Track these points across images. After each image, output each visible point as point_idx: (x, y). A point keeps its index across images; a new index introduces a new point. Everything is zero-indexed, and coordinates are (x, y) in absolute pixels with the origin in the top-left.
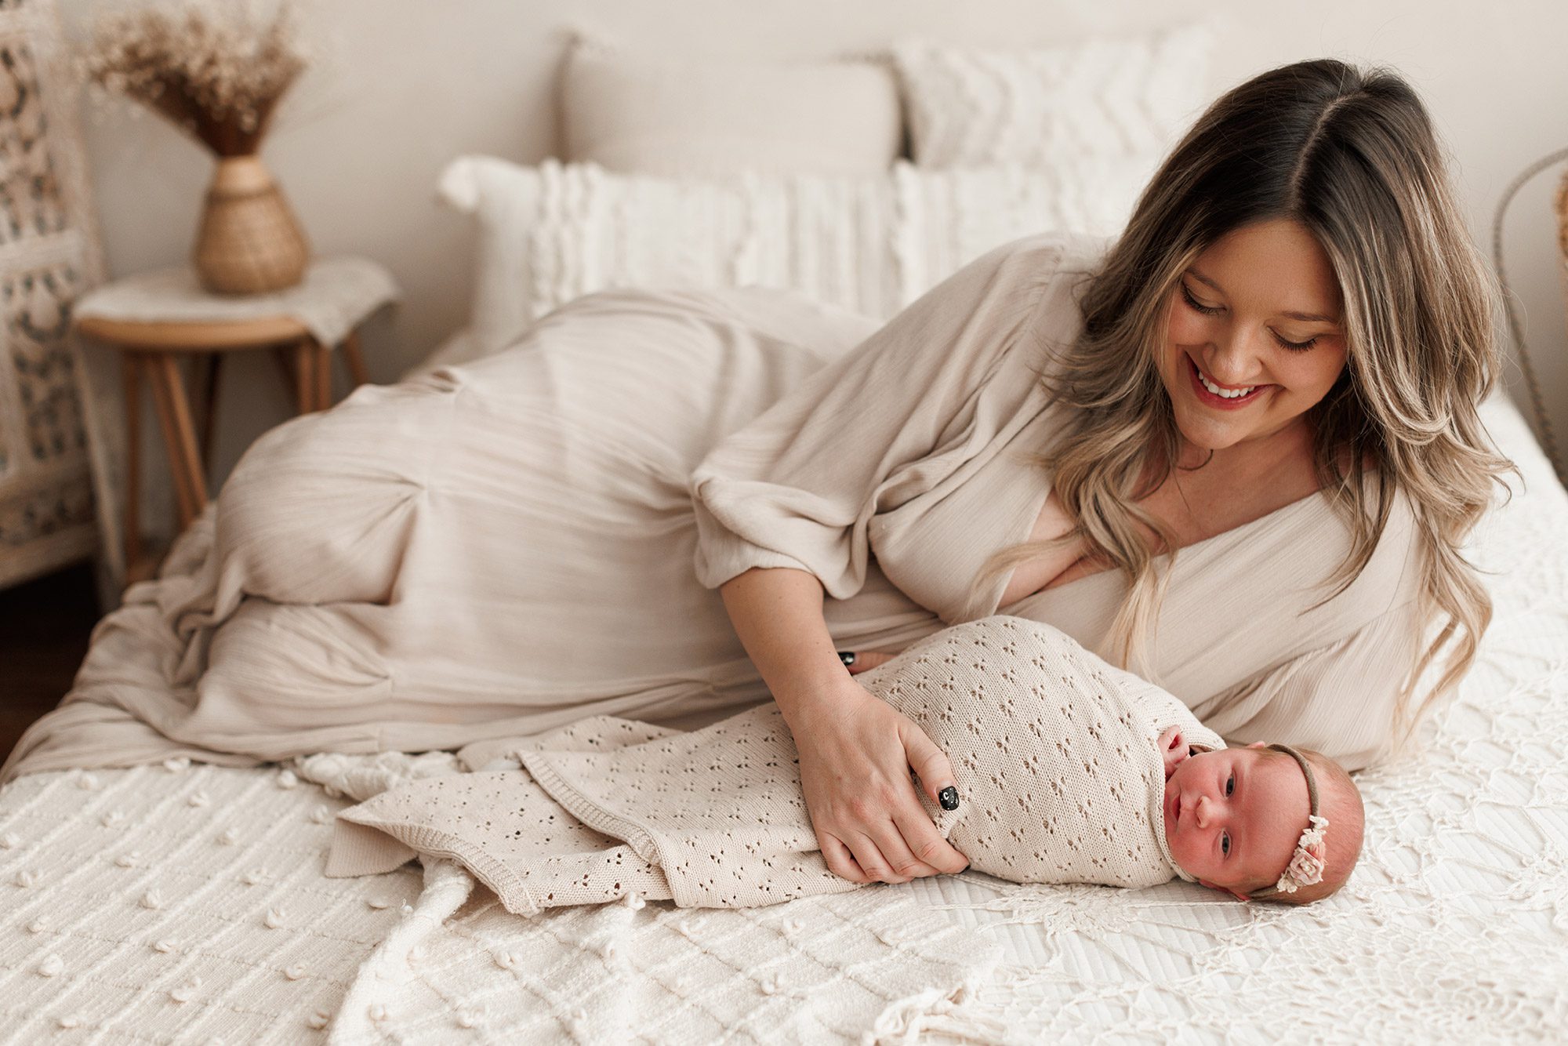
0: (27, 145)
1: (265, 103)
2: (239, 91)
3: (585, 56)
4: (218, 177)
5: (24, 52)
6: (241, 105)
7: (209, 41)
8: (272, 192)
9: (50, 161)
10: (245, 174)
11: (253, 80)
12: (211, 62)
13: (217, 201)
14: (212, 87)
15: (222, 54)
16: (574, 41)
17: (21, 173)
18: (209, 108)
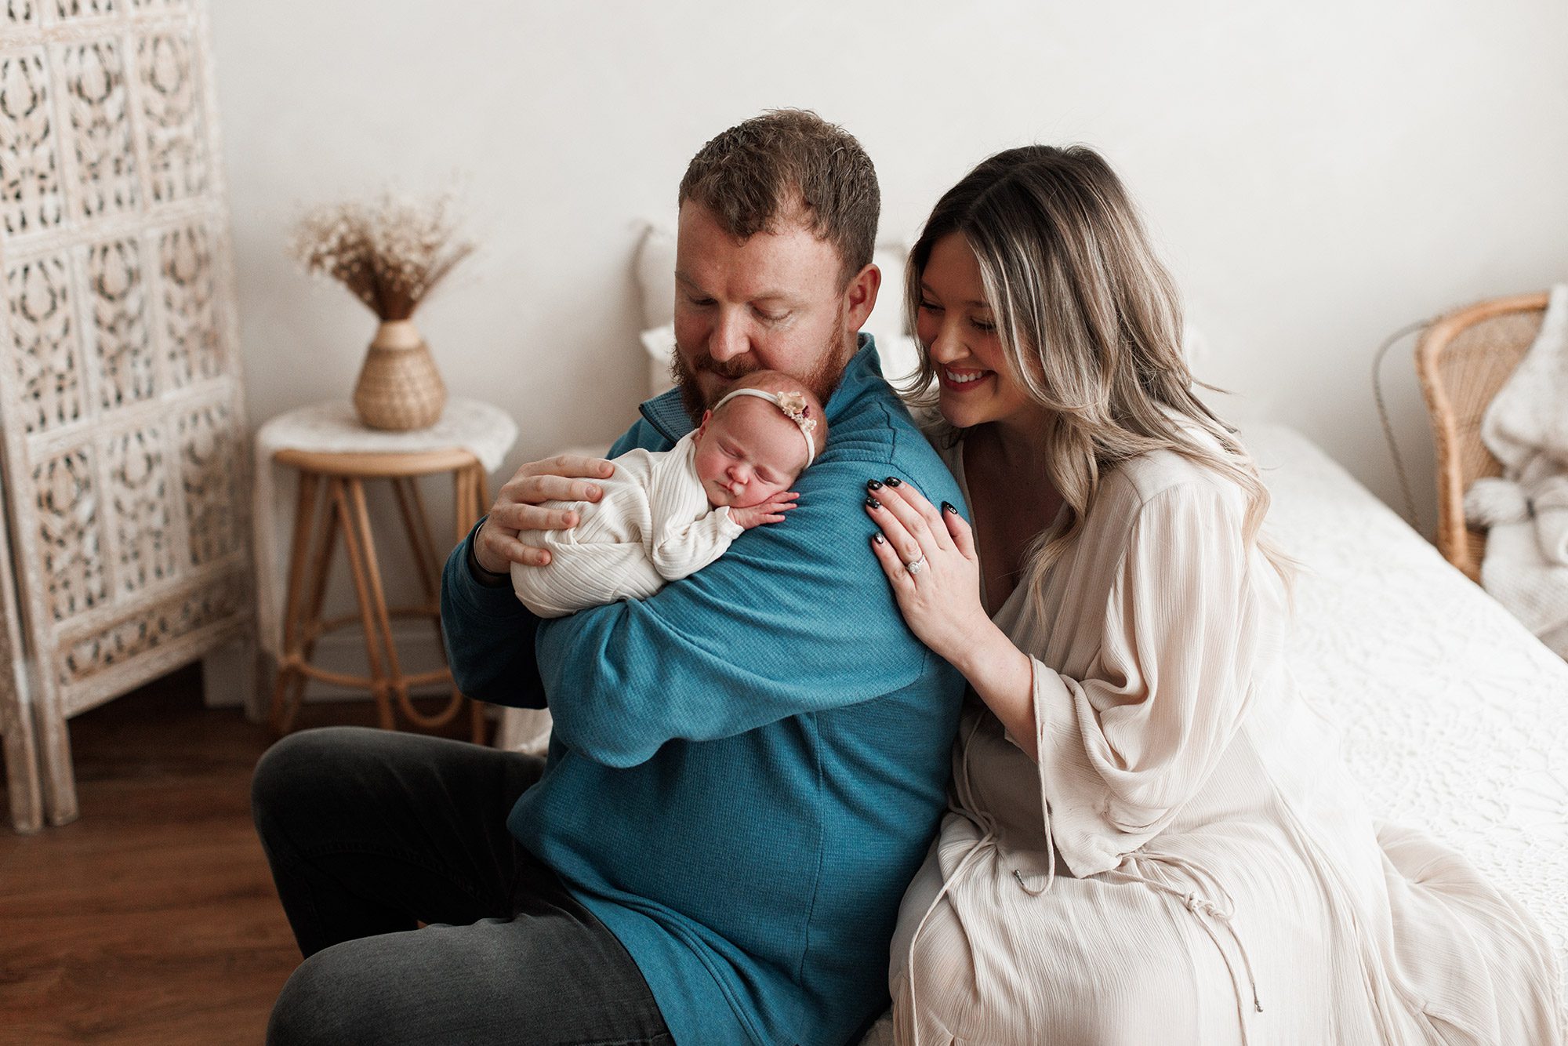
0: (200, 305)
1: (426, 280)
2: (416, 269)
3: (654, 241)
4: (380, 334)
5: (203, 232)
6: (415, 280)
7: (410, 233)
8: (422, 348)
9: (214, 320)
10: (403, 334)
13: (378, 355)
14: (398, 270)
15: (415, 243)
16: (649, 230)
17: (194, 329)
18: (392, 282)
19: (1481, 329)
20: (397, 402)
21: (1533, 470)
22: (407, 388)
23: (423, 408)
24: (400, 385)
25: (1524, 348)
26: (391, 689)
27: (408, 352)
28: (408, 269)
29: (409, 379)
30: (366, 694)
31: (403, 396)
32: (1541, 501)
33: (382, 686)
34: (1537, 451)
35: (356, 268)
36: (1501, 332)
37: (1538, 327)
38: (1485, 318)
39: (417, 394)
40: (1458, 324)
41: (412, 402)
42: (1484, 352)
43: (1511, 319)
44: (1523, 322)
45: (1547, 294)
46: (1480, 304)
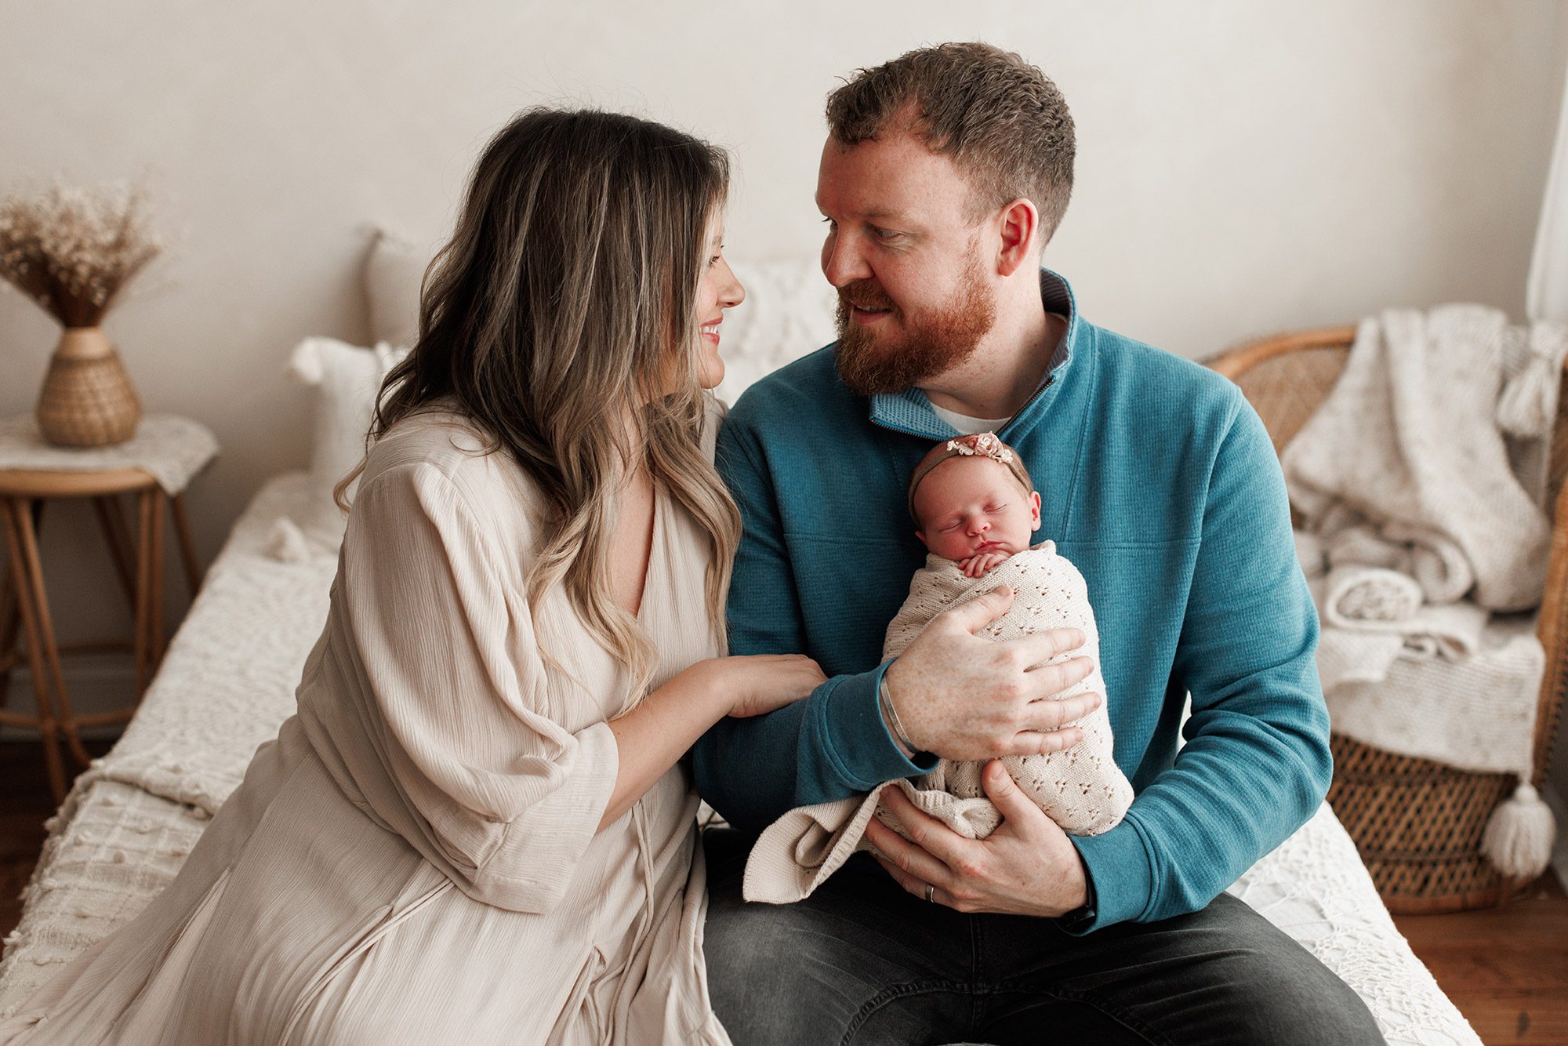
1: (113, 282)
2: (95, 271)
3: (385, 249)
4: (64, 343)
6: (95, 283)
7: (77, 231)
8: (112, 358)
10: (91, 342)
11: (107, 263)
12: (78, 247)
13: (62, 365)
14: (72, 271)
15: (88, 243)
16: (378, 236)
18: (69, 284)
19: (1278, 366)
20: (78, 416)
21: (1332, 521)
22: (89, 401)
23: (107, 424)
24: (81, 399)
25: (1327, 386)
26: (59, 730)
27: (91, 362)
28: (83, 270)
29: (91, 391)
30: (33, 734)
31: (85, 410)
32: (1337, 554)
33: (49, 725)
34: (1336, 499)
35: (24, 268)
36: (1300, 367)
37: (1343, 363)
38: (1281, 352)
39: (100, 408)
40: (1249, 357)
41: (94, 416)
42: (1280, 389)
43: (1314, 355)
44: (1327, 357)
45: (1354, 329)
46: (1279, 338)
